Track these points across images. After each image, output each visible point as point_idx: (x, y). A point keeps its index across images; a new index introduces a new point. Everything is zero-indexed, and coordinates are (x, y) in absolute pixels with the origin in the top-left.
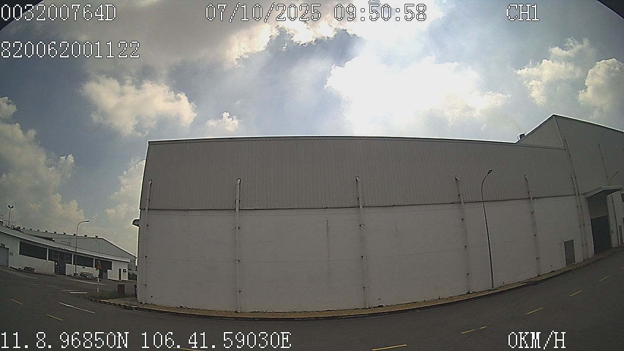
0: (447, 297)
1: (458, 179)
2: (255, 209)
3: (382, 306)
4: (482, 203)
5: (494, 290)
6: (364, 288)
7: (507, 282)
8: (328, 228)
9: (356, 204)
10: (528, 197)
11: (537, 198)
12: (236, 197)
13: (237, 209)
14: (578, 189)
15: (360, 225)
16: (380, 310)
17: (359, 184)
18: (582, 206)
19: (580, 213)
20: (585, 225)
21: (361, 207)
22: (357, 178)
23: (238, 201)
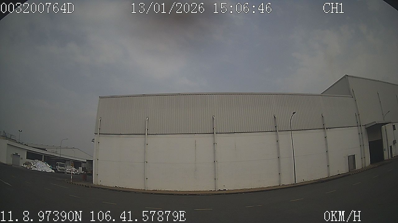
1: (276, 117)
2: (156, 134)
3: (226, 190)
4: (290, 131)
5: (297, 184)
6: (215, 179)
7: (306, 180)
8: (195, 145)
9: (212, 132)
12: (146, 127)
13: (146, 134)
14: (360, 122)
15: (214, 144)
17: (214, 120)
18: (363, 134)
19: (361, 138)
20: (364, 145)
21: (215, 133)
22: (214, 117)
23: (147, 130)
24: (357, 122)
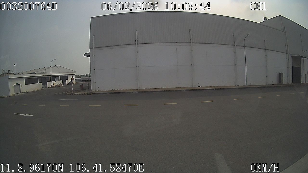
1: (234, 35)
2: (145, 43)
3: (200, 87)
4: (244, 47)
6: (192, 78)
7: (252, 84)
8: (177, 51)
9: (189, 42)
12: (135, 38)
13: (137, 44)
14: (288, 51)
15: (191, 51)
16: (199, 88)
17: (191, 33)
18: (289, 59)
19: (288, 62)
20: (289, 68)
21: (192, 43)
22: (190, 30)
23: (136, 40)
24: (286, 51)
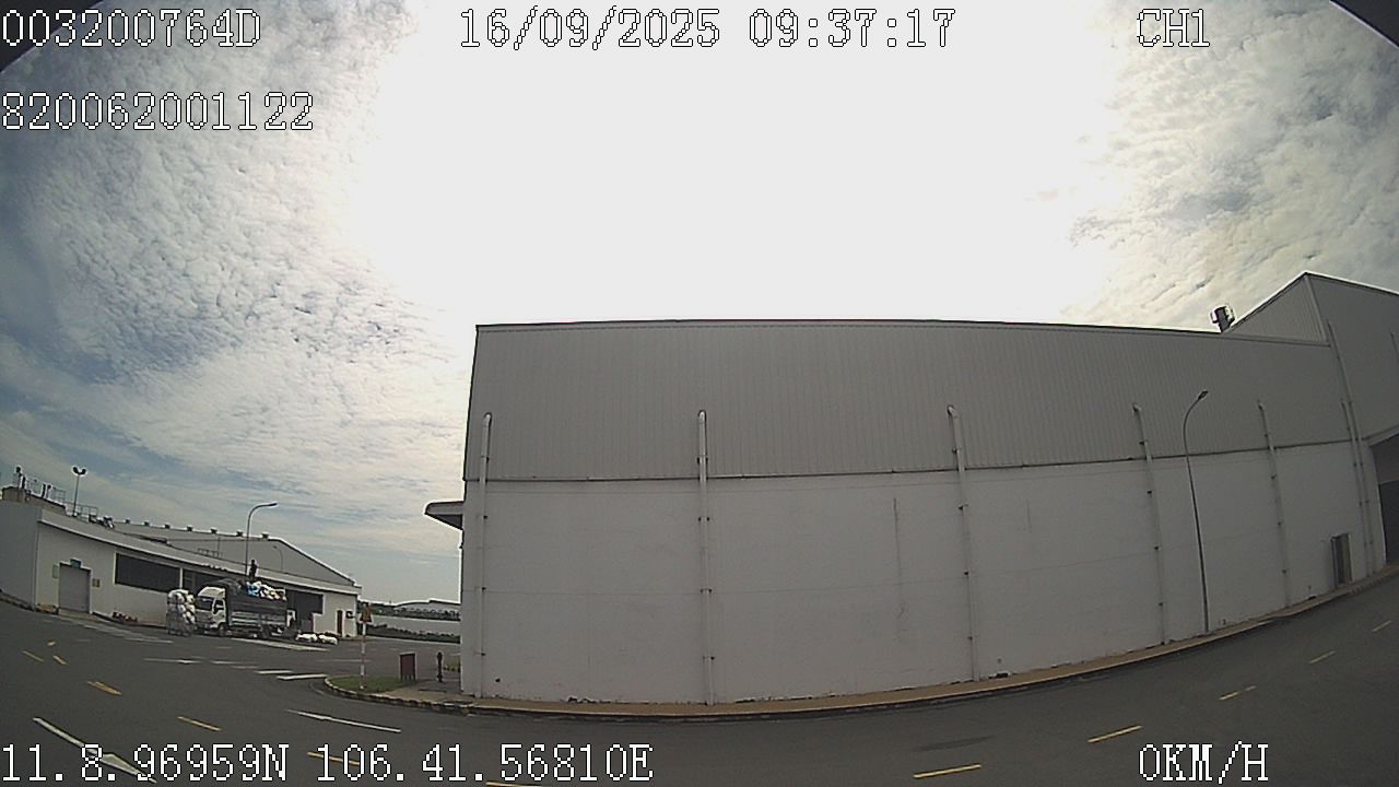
0: (1123, 653)
1: (1140, 409)
2: (744, 477)
3: (1005, 675)
5: (1210, 635)
6: (971, 638)
8: (896, 515)
9: (950, 465)
10: (1264, 445)
11: (1280, 447)
12: (699, 452)
13: (703, 478)
15: (961, 508)
16: (1002, 684)
17: (956, 421)
21: (961, 469)
22: (950, 409)
23: (703, 461)
